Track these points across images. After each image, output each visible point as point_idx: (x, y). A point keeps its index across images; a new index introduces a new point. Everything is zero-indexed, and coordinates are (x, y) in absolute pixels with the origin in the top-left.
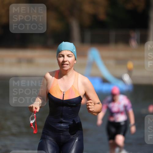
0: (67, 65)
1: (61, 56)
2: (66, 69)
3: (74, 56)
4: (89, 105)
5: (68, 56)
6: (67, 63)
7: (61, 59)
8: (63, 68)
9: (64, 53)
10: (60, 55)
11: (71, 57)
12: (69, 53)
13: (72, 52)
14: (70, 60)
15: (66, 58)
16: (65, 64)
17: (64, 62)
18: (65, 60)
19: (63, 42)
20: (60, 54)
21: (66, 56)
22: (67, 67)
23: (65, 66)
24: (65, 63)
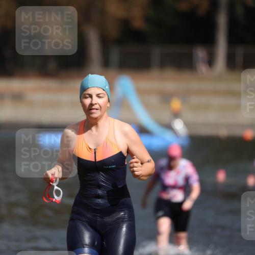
0: (97, 109)
1: (87, 96)
2: (95, 116)
3: (107, 96)
4: (134, 167)
5: (98, 96)
6: (96, 106)
7: (87, 101)
8: (91, 115)
9: (93, 91)
10: (85, 94)
11: (103, 97)
12: (100, 91)
13: (104, 90)
14: (102, 101)
15: (96, 100)
16: (94, 109)
17: (91, 105)
18: (94, 102)
19: (90, 75)
20: (85, 92)
21: (94, 97)
22: (96, 114)
23: (93, 111)
24: (93, 107)
